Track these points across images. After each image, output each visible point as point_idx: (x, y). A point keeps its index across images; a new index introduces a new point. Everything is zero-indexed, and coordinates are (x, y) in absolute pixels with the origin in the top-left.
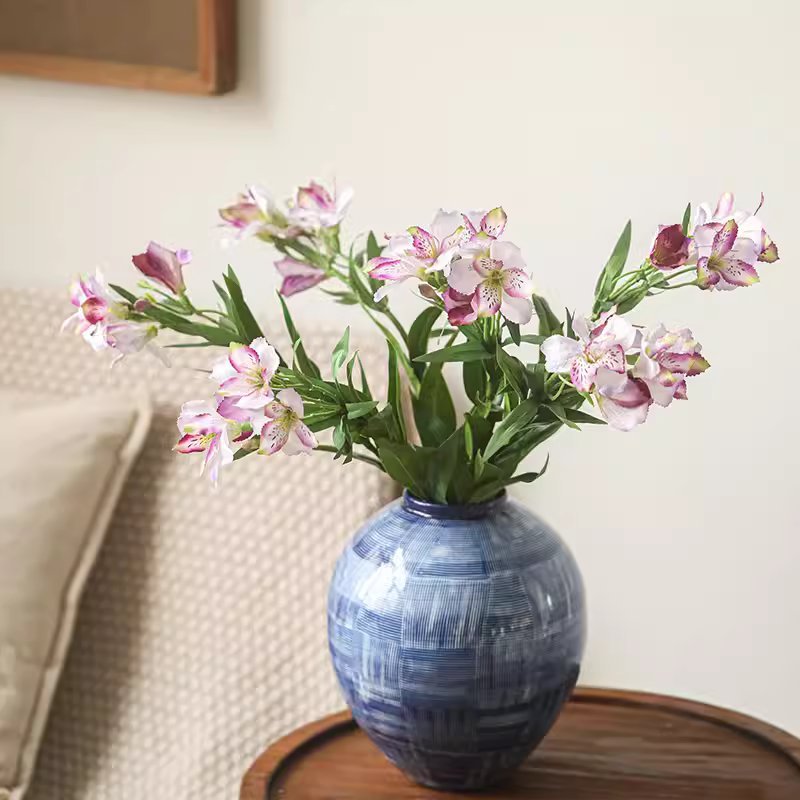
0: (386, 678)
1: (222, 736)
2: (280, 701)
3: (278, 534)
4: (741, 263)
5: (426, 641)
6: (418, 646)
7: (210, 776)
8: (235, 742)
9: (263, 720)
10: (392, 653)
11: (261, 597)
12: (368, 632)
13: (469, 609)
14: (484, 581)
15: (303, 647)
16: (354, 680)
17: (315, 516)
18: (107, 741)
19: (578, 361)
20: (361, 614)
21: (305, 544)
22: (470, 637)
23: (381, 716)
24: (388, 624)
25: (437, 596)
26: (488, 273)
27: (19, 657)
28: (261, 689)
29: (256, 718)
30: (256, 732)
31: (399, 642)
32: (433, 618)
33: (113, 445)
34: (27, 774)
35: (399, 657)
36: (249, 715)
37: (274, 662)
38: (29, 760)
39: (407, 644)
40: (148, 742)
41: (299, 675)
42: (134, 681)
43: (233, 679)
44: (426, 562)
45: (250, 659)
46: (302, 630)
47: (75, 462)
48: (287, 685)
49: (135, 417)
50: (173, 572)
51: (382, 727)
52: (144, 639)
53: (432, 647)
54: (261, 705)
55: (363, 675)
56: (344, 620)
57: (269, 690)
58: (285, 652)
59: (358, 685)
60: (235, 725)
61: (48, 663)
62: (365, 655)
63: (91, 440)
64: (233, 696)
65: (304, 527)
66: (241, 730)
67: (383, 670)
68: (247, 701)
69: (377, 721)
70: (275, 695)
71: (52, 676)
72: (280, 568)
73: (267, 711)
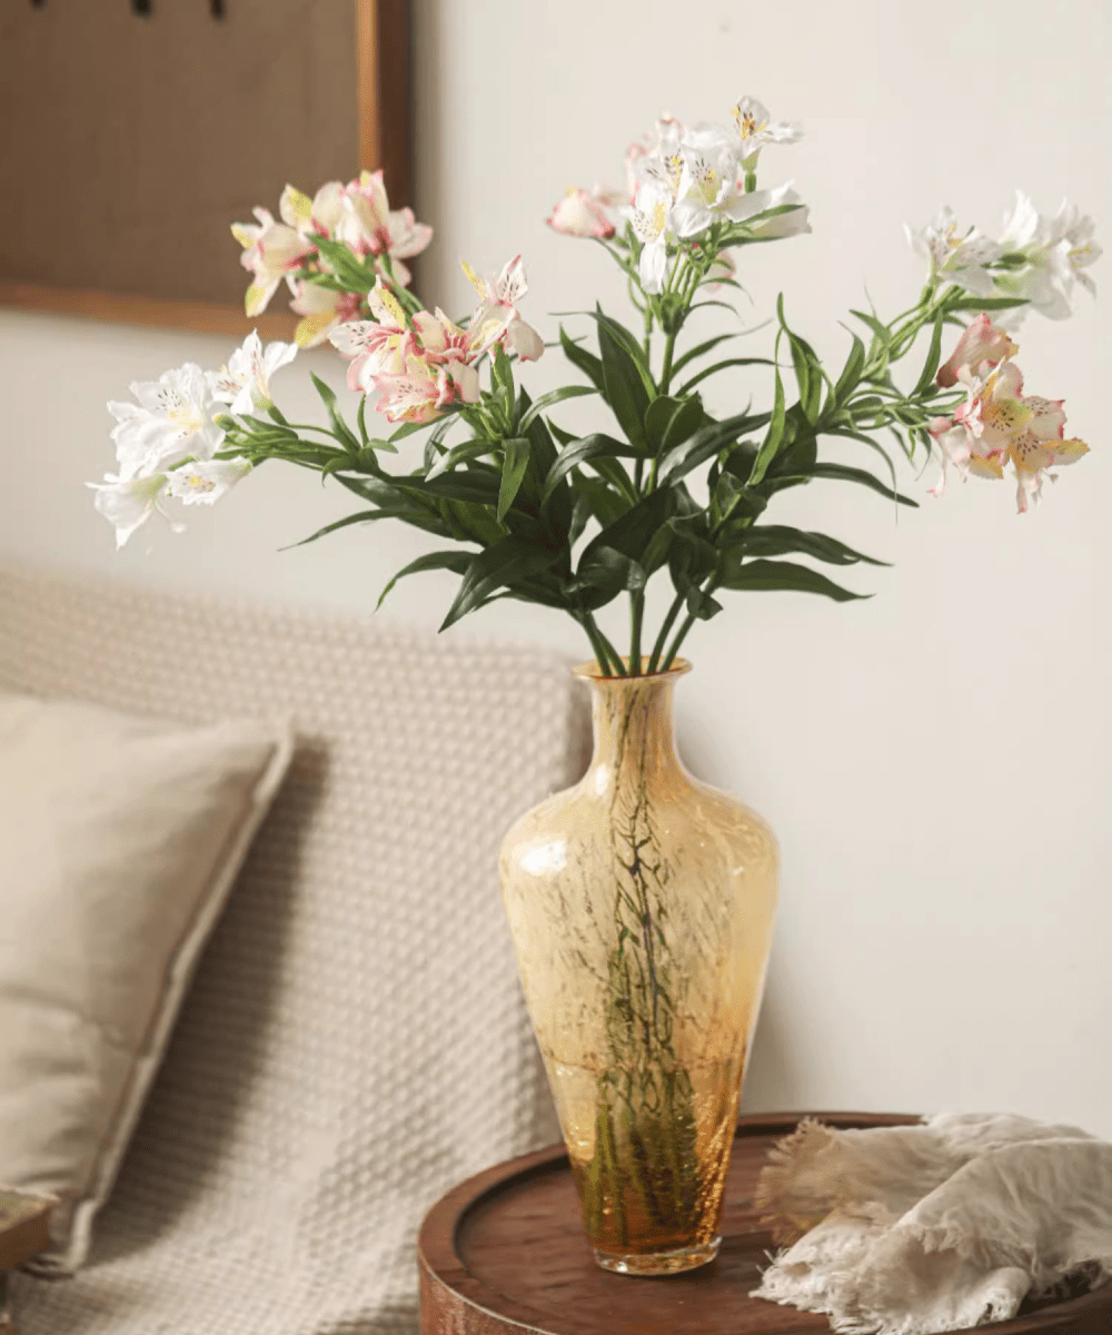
1: (350, 1151)
2: (423, 1111)
3: (433, 901)
7: (330, 1199)
8: (366, 1157)
9: (402, 1133)
11: (409, 979)
15: (454, 1042)
17: (476, 877)
18: (217, 1153)
21: (463, 913)
27: (107, 1040)
28: (402, 1095)
29: (392, 1131)
30: (391, 1148)
33: (241, 783)
34: (103, 1187)
36: (385, 1127)
37: (419, 1061)
38: (109, 1167)
40: (265, 1155)
41: (448, 1078)
42: (256, 1081)
43: (371, 1080)
45: (393, 1055)
46: (453, 1021)
47: (192, 803)
48: (433, 1090)
49: (272, 751)
50: (313, 945)
52: (272, 1029)
54: (401, 1115)
57: (413, 1094)
58: (433, 1048)
60: (368, 1138)
61: (143, 1050)
63: (215, 778)
64: (369, 1101)
65: (462, 892)
66: (373, 1143)
68: (386, 1107)
70: (419, 1102)
71: (147, 1068)
72: (434, 943)
73: (408, 1121)
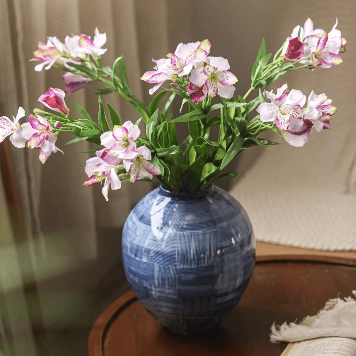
0: (169, 285)
4: (331, 54)
5: (190, 264)
6: (187, 267)
10: (172, 271)
12: (157, 263)
13: (210, 245)
14: (215, 230)
16: (149, 287)
19: (278, 115)
20: (152, 254)
22: (212, 259)
23: (164, 304)
24: (168, 258)
25: (193, 240)
26: (209, 74)
31: (175, 266)
32: (192, 251)
35: (176, 273)
39: (180, 267)
44: (184, 223)
51: (165, 309)
53: (194, 266)
55: (154, 284)
56: (141, 258)
59: (152, 290)
62: (156, 274)
67: (167, 281)
69: (162, 307)
